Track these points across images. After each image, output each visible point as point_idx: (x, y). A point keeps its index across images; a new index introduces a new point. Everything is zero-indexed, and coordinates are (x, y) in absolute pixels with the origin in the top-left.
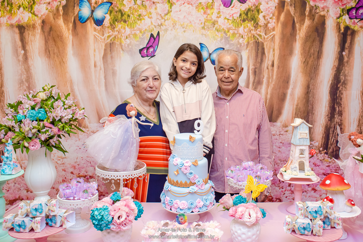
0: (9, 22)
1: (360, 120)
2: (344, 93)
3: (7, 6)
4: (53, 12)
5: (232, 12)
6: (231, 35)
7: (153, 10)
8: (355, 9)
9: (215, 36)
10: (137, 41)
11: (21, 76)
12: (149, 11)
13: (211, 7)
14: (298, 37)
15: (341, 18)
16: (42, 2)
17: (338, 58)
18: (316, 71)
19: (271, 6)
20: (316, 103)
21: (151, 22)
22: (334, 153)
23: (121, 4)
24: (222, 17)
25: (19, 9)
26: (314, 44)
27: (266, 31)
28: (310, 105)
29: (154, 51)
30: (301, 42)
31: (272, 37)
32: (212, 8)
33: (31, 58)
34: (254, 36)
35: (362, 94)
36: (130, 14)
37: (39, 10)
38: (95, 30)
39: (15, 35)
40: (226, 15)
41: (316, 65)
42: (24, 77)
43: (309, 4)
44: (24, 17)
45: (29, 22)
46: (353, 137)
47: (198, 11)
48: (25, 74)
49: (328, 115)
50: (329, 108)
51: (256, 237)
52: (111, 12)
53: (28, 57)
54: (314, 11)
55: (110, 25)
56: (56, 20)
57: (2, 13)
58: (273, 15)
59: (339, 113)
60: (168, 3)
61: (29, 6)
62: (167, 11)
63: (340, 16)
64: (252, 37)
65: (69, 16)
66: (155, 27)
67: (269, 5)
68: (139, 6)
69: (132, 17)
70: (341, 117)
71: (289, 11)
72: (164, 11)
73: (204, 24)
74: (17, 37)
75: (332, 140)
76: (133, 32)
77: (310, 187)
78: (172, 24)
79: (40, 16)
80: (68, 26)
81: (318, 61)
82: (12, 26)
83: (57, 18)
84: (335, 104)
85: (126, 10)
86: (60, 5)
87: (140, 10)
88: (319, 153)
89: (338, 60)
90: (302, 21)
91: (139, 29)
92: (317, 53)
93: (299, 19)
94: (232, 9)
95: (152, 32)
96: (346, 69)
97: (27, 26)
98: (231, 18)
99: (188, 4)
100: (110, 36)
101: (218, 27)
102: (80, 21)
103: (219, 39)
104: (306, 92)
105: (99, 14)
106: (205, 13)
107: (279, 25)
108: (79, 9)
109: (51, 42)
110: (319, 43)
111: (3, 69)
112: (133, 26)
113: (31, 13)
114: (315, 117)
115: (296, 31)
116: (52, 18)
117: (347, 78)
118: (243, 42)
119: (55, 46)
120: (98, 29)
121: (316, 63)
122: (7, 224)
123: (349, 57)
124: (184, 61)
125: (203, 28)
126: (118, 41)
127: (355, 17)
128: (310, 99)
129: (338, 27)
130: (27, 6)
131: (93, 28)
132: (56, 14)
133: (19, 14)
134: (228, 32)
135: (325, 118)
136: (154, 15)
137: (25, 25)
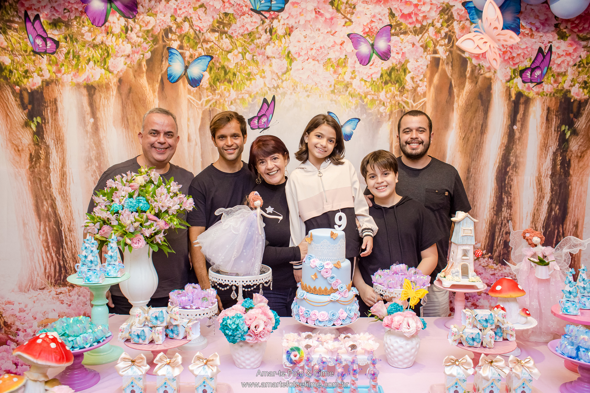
0: (75, 81)
1: (534, 214)
2: (515, 179)
3: (73, 60)
4: (133, 67)
5: (371, 72)
6: (368, 102)
7: (266, 68)
8: (530, 70)
9: (348, 103)
10: (246, 108)
11: (90, 152)
12: (261, 69)
13: (344, 64)
14: (455, 106)
15: (511, 81)
16: (118, 55)
17: (508, 133)
18: (479, 150)
19: (421, 65)
20: (478, 192)
21: (265, 83)
22: (501, 257)
23: (225, 58)
24: (358, 78)
25: (88, 64)
26: (477, 114)
27: (414, 96)
28: (470, 195)
29: (268, 122)
30: (459, 113)
31: (423, 106)
32: (345, 66)
33: (104, 129)
34: (399, 103)
35: (537, 181)
36: (237, 71)
37: (115, 64)
38: (189, 92)
39: (83, 97)
40: (363, 75)
41: (479, 142)
42: (93, 154)
43: (470, 62)
44: (94, 73)
45: (101, 81)
46: (527, 235)
47: (327, 69)
48: (94, 150)
49: (493, 208)
50: (495, 198)
51: (415, 352)
52: (211, 69)
53: (99, 127)
54: (477, 71)
55: (209, 86)
56: (138, 78)
57: (66, 68)
58: (424, 76)
59: (507, 205)
60: (286, 58)
61: (102, 60)
62: (285, 69)
63: (511, 79)
64: (397, 104)
65: (154, 73)
66: (270, 90)
67: (419, 64)
68: (248, 61)
69: (239, 77)
70: (511, 210)
71: (444, 71)
72: (281, 69)
73: (334, 86)
74: (85, 100)
75: (498, 240)
76: (239, 95)
77: (470, 302)
78: (291, 86)
79: (115, 72)
80: (153, 87)
81: (481, 136)
82: (78, 85)
83: (139, 76)
84: (503, 194)
85: (231, 66)
86: (143, 59)
87: (249, 68)
88: (482, 257)
89: (507, 136)
90: (462, 85)
91: (248, 91)
92: (480, 127)
93: (458, 81)
94: (371, 67)
95: (265, 96)
96: (517, 148)
97: (99, 86)
98: (369, 80)
99: (313, 60)
100: (210, 101)
101: (353, 92)
102: (170, 80)
103: (353, 107)
104: (466, 177)
105: (195, 71)
106: (335, 72)
107: (432, 88)
108: (168, 64)
109: (130, 108)
110: (483, 114)
111: (65, 142)
112: (240, 88)
113: (104, 69)
114: (476, 210)
115: (454, 98)
116: (132, 76)
117: (518, 159)
118: (385, 111)
119: (135, 113)
120: (193, 91)
121: (479, 140)
122: (123, 333)
123: (521, 132)
124: (319, 136)
125: (333, 92)
126: (219, 108)
127: (529, 81)
128: (471, 187)
129: (508, 93)
130: (99, 59)
131: (187, 89)
132: (138, 71)
133: (88, 71)
134: (365, 97)
135: (489, 211)
136: (268, 74)
137: (95, 85)
